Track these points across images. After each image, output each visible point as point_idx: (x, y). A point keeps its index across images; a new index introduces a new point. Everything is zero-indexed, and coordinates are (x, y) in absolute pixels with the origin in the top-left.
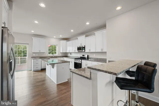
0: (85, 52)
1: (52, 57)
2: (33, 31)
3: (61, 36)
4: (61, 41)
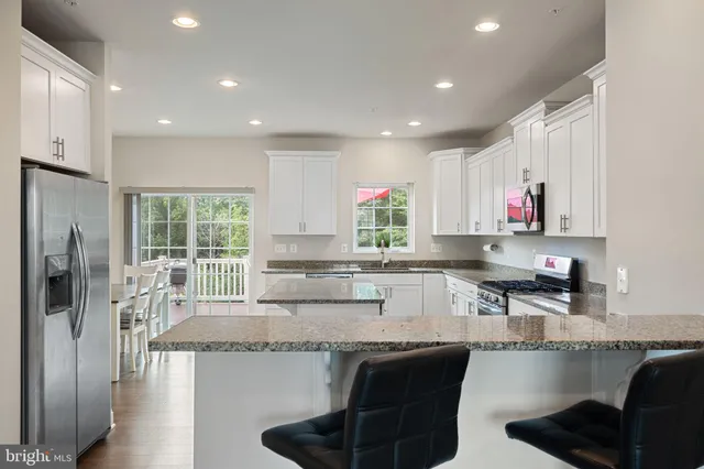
0: (547, 233)
1: (374, 266)
2: (255, 122)
3: (414, 124)
4: (434, 154)
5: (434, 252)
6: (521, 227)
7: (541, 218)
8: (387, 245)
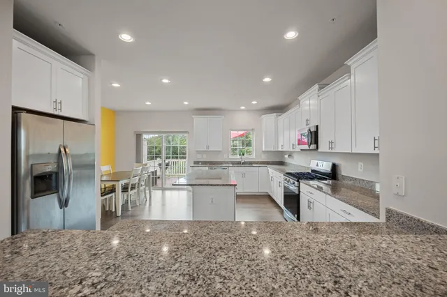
0: (319, 150)
1: (238, 164)
2: (186, 103)
3: (254, 102)
4: (263, 116)
5: (264, 158)
6: (306, 147)
7: (316, 142)
8: (243, 155)
